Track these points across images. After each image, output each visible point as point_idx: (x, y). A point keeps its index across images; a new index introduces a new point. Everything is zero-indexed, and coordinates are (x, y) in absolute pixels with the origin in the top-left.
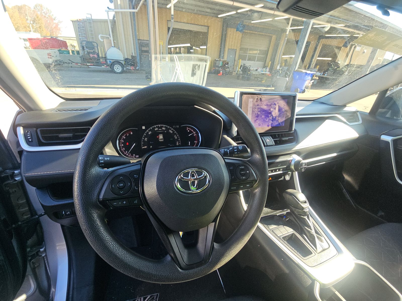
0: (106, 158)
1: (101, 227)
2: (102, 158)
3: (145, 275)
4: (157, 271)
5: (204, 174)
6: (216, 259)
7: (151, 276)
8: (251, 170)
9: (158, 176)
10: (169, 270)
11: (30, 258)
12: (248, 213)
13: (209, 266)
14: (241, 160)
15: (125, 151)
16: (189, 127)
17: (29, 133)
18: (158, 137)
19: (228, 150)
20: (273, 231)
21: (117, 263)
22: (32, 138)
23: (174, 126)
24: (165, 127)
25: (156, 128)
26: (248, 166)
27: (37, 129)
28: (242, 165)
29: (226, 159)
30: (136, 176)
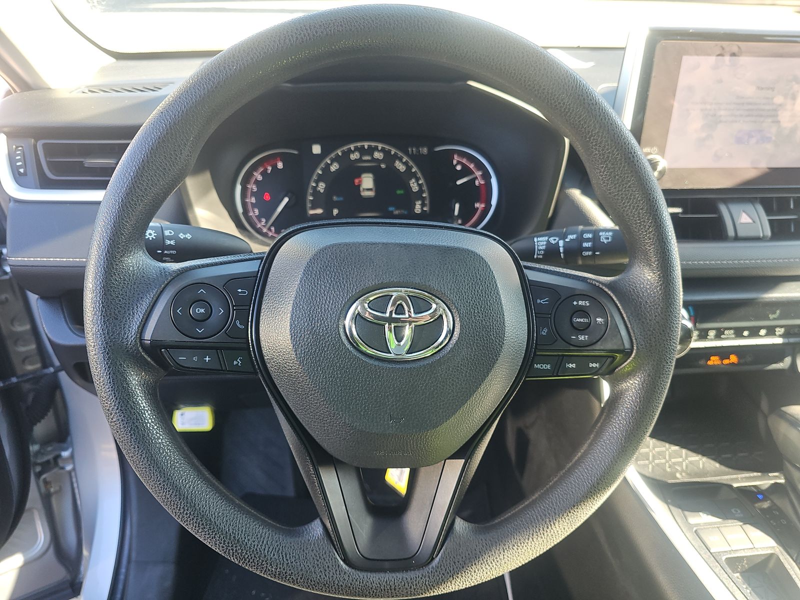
0: (182, 234)
1: (147, 412)
2: (170, 233)
3: (246, 554)
4: (280, 551)
5: (436, 310)
6: (454, 563)
7: (263, 561)
8: (612, 316)
9: (296, 298)
10: (313, 558)
11: (38, 469)
12: (584, 453)
13: (429, 577)
14: (584, 279)
15: (259, 218)
16: (462, 154)
17: (20, 150)
18: (359, 182)
19: (561, 243)
20: (699, 531)
21: (180, 508)
22: (25, 166)
23: (412, 150)
24: (383, 150)
25: (353, 152)
26: (605, 301)
27: (36, 141)
28: (583, 296)
29: (527, 268)
30: (241, 292)
